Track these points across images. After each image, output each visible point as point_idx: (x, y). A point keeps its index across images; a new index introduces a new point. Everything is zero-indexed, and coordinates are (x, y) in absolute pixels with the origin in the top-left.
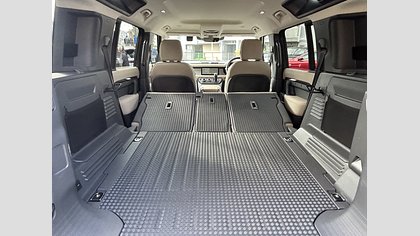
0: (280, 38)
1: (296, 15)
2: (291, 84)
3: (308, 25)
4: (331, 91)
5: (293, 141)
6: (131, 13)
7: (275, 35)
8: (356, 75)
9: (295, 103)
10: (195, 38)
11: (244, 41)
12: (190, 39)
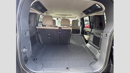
0: (82, 19)
1: (86, 14)
2: (85, 32)
3: (89, 17)
4: (95, 33)
5: (86, 47)
6: (43, 13)
7: (81, 19)
8: (100, 30)
9: (86, 37)
10: (59, 19)
11: (73, 20)
12: (58, 19)
